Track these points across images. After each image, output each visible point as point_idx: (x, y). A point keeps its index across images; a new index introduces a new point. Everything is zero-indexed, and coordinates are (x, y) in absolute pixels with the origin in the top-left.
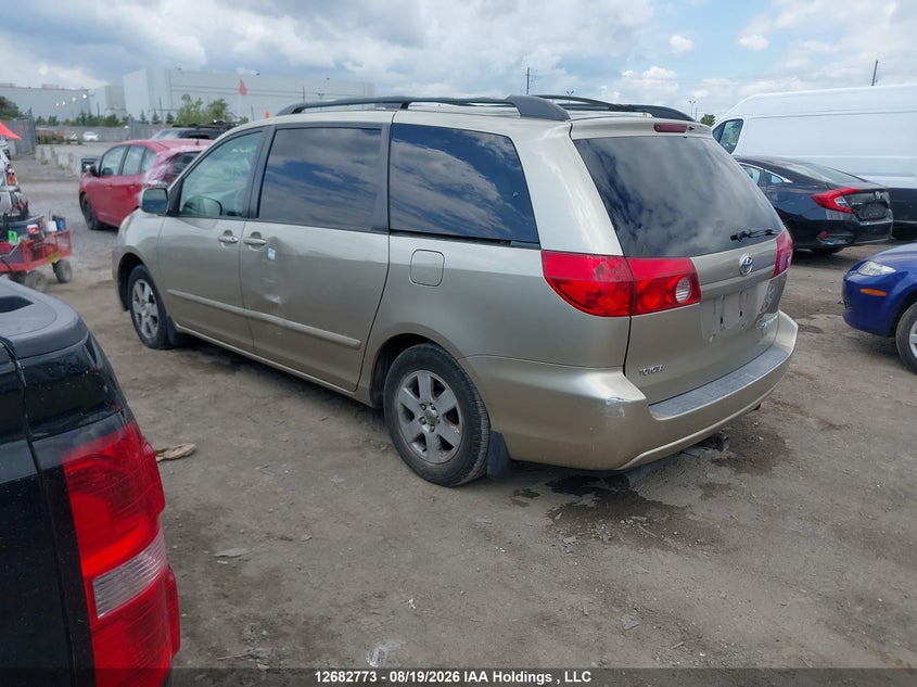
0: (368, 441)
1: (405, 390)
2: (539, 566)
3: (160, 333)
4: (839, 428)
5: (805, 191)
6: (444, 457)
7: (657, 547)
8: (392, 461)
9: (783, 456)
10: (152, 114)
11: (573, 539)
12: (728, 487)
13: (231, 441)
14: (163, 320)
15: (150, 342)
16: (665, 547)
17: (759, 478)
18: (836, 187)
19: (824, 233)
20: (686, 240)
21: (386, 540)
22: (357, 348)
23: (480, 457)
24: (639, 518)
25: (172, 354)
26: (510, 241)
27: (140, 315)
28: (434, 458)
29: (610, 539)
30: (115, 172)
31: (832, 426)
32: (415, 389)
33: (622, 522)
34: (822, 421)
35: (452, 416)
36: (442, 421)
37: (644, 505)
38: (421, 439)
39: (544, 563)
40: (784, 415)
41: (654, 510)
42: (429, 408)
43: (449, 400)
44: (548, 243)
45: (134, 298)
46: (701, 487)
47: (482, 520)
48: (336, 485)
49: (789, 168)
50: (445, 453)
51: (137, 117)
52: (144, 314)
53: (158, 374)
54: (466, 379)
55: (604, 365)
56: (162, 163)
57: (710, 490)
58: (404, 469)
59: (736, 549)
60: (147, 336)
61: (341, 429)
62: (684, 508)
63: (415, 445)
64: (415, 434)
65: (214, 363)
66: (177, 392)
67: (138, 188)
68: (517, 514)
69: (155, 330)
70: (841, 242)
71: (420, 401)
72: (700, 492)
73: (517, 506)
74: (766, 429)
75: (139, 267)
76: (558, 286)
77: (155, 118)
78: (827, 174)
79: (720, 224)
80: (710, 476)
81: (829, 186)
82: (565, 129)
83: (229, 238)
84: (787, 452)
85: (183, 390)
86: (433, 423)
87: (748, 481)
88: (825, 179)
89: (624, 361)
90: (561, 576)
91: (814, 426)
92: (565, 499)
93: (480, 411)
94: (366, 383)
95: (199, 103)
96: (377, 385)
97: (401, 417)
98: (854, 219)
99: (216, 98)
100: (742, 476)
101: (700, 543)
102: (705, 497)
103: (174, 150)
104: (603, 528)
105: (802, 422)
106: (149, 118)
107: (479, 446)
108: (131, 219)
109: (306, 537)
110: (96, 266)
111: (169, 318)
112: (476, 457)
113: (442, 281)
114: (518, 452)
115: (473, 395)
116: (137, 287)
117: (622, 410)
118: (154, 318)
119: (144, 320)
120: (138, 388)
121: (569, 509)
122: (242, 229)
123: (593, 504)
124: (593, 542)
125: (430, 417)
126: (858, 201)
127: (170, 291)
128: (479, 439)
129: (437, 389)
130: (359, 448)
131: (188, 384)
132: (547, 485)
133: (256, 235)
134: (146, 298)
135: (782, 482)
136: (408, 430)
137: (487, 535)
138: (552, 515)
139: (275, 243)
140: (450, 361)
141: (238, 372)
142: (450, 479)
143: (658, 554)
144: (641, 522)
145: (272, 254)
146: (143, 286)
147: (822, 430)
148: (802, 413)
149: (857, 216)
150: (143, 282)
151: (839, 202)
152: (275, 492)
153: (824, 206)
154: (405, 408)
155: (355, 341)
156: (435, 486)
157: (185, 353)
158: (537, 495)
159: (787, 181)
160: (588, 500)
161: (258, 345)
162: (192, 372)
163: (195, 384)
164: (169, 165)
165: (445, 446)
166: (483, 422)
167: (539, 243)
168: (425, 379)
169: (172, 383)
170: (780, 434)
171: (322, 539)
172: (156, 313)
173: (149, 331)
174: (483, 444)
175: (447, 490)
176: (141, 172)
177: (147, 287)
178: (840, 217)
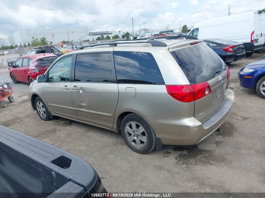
0: (117, 142)
1: (128, 127)
2: (177, 176)
3: (47, 116)
4: (247, 118)
5: (221, 48)
6: (142, 146)
7: (209, 164)
8: (126, 148)
9: (235, 130)
10: (23, 43)
11: (184, 166)
12: (222, 142)
13: (77, 148)
14: (47, 112)
15: (44, 119)
16: (211, 164)
17: (230, 138)
18: (229, 45)
19: (227, 59)
20: (200, 74)
21: (131, 174)
22: (111, 117)
23: (154, 145)
24: (201, 156)
25: (51, 122)
26: (155, 83)
27: (40, 111)
28: (139, 146)
29: (195, 164)
30: (20, 66)
31: (245, 118)
32: (131, 127)
33: (197, 158)
34: (242, 117)
35: (143, 134)
36: (140, 135)
37: (201, 152)
38: (134, 141)
39: (178, 174)
40: (231, 117)
41: (204, 152)
42: (136, 132)
43: (142, 129)
44: (167, 83)
45: (37, 107)
46: (215, 143)
47: (157, 164)
48: (112, 158)
49: (215, 41)
50: (142, 144)
51: (19, 45)
52: (41, 111)
53: (49, 129)
54: (146, 123)
55: (188, 116)
56: (35, 62)
57: (218, 143)
58: (130, 150)
59: (231, 162)
60: (43, 117)
61: (108, 140)
62: (212, 151)
63: (133, 143)
64: (132, 140)
65: (64, 123)
66: (56, 134)
67: (28, 70)
68: (166, 159)
69: (45, 115)
70: (232, 61)
71: (133, 130)
72: (215, 145)
73: (166, 157)
74: (227, 122)
75: (37, 97)
76: (172, 95)
77: (24, 44)
78: (226, 42)
79: (207, 66)
80: (216, 139)
81: (227, 46)
82: (167, 49)
83: (67, 88)
84: (236, 128)
85: (58, 133)
86: (138, 136)
87: (227, 139)
88: (225, 43)
89: (194, 114)
90: (185, 178)
91: (240, 119)
92: (179, 153)
93: (152, 132)
94: (115, 126)
95: (37, 39)
96: (118, 126)
97: (127, 135)
98: (235, 54)
99: (42, 37)
100: (225, 138)
101: (220, 161)
102: (217, 146)
103: (38, 58)
104: (192, 160)
105: (237, 118)
106: (23, 45)
107: (153, 142)
108: (33, 83)
109: (108, 176)
110: (20, 95)
111: (49, 111)
112: (152, 145)
113: (136, 96)
114: (165, 143)
115: (149, 127)
116: (38, 103)
117: (196, 128)
118: (44, 112)
119: (41, 113)
120: (44, 134)
121: (181, 156)
122: (71, 85)
123: (187, 153)
124: (190, 166)
125: (136, 134)
126: (235, 49)
127: (49, 104)
128: (153, 140)
129: (138, 126)
130: (115, 145)
131: (59, 131)
132: (172, 149)
133: (75, 86)
134: (41, 106)
135: (237, 138)
136: (130, 139)
137: (160, 168)
138: (176, 159)
139: (82, 88)
140: (140, 118)
141: (72, 125)
142: (145, 151)
143: (209, 166)
144: (202, 157)
145: (81, 92)
146: (40, 103)
147: (243, 120)
148: (236, 115)
149: (236, 53)
150: (39, 102)
151: (230, 49)
152: (95, 163)
153: (227, 51)
154: (128, 132)
155: (110, 115)
156: (140, 154)
157: (55, 121)
158: (170, 153)
159: (215, 45)
160: (185, 152)
161: (79, 118)
162: (59, 127)
163: (61, 131)
164: (37, 63)
165: (142, 142)
166: (153, 135)
167: (164, 83)
168: (134, 124)
169: (54, 131)
170: (232, 123)
171: (113, 176)
172: (45, 111)
173: (43, 115)
174: (154, 141)
175: (144, 155)
176: (29, 65)
177: (41, 103)
178: (231, 54)
